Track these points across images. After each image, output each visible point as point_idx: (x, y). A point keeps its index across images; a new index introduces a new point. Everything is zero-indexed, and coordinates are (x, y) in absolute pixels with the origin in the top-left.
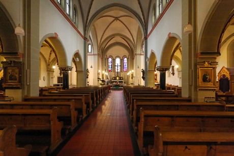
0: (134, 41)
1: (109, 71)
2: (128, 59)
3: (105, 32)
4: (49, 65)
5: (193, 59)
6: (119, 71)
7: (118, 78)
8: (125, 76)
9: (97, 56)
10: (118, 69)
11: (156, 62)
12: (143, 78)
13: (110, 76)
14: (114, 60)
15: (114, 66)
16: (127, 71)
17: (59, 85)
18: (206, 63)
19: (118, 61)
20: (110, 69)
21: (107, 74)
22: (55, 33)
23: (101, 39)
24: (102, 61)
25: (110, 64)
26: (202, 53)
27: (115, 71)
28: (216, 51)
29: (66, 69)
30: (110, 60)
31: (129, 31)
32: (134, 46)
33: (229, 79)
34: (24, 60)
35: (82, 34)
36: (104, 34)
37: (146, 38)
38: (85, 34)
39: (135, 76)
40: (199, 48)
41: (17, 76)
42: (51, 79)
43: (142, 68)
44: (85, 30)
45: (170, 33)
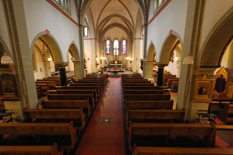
0: (133, 23)
1: (108, 54)
2: (127, 41)
3: (101, 13)
4: (44, 55)
5: (192, 71)
6: (117, 54)
7: (116, 62)
8: (123, 59)
9: (94, 41)
10: (116, 52)
11: (155, 54)
12: (142, 68)
13: (109, 60)
14: (112, 43)
15: (112, 49)
16: (126, 55)
17: (56, 74)
18: (205, 76)
19: (116, 43)
20: (108, 52)
21: (105, 58)
22: (47, 31)
23: (98, 21)
24: (100, 44)
25: (108, 47)
26: (202, 67)
27: (113, 55)
28: (217, 65)
29: (63, 65)
30: (108, 42)
31: (129, 12)
32: (133, 29)
33: (226, 80)
34: (17, 72)
35: (77, 21)
36: (100, 15)
37: (146, 25)
38: (79, 20)
39: (134, 61)
40: (199, 60)
41: (13, 88)
42: (48, 70)
43: (140, 58)
44: (79, 16)
45: (171, 31)
